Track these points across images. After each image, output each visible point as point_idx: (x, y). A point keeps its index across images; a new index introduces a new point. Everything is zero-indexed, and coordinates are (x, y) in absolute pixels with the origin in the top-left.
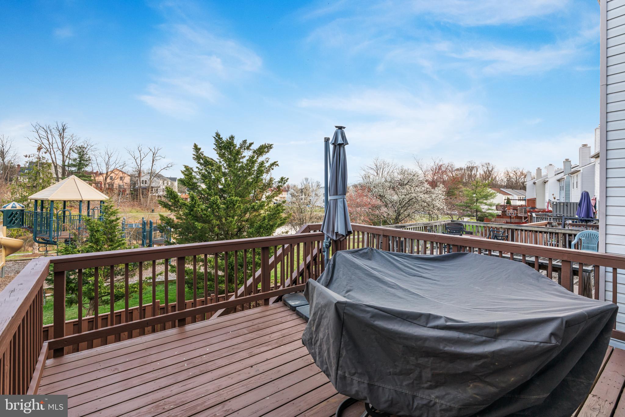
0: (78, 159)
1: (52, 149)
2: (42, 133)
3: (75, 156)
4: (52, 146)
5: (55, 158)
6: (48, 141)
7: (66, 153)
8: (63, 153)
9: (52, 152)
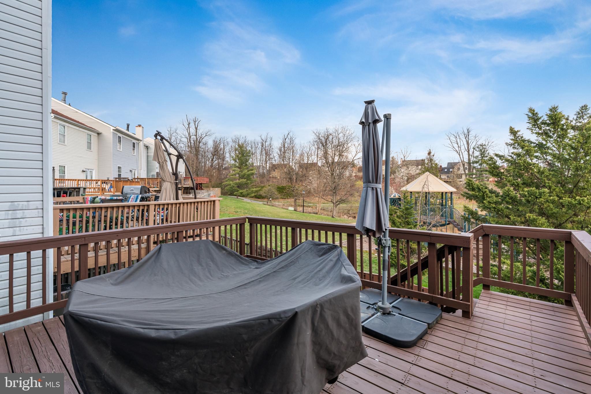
0: (480, 156)
1: (460, 151)
2: (453, 139)
3: (477, 153)
4: (460, 148)
5: (463, 158)
6: (458, 144)
7: (471, 153)
8: (468, 152)
9: (461, 153)
